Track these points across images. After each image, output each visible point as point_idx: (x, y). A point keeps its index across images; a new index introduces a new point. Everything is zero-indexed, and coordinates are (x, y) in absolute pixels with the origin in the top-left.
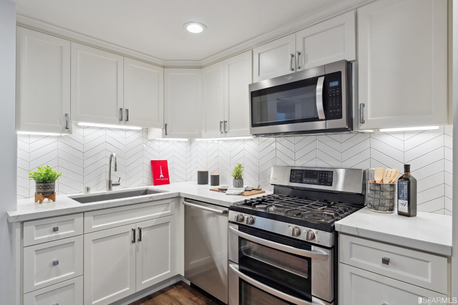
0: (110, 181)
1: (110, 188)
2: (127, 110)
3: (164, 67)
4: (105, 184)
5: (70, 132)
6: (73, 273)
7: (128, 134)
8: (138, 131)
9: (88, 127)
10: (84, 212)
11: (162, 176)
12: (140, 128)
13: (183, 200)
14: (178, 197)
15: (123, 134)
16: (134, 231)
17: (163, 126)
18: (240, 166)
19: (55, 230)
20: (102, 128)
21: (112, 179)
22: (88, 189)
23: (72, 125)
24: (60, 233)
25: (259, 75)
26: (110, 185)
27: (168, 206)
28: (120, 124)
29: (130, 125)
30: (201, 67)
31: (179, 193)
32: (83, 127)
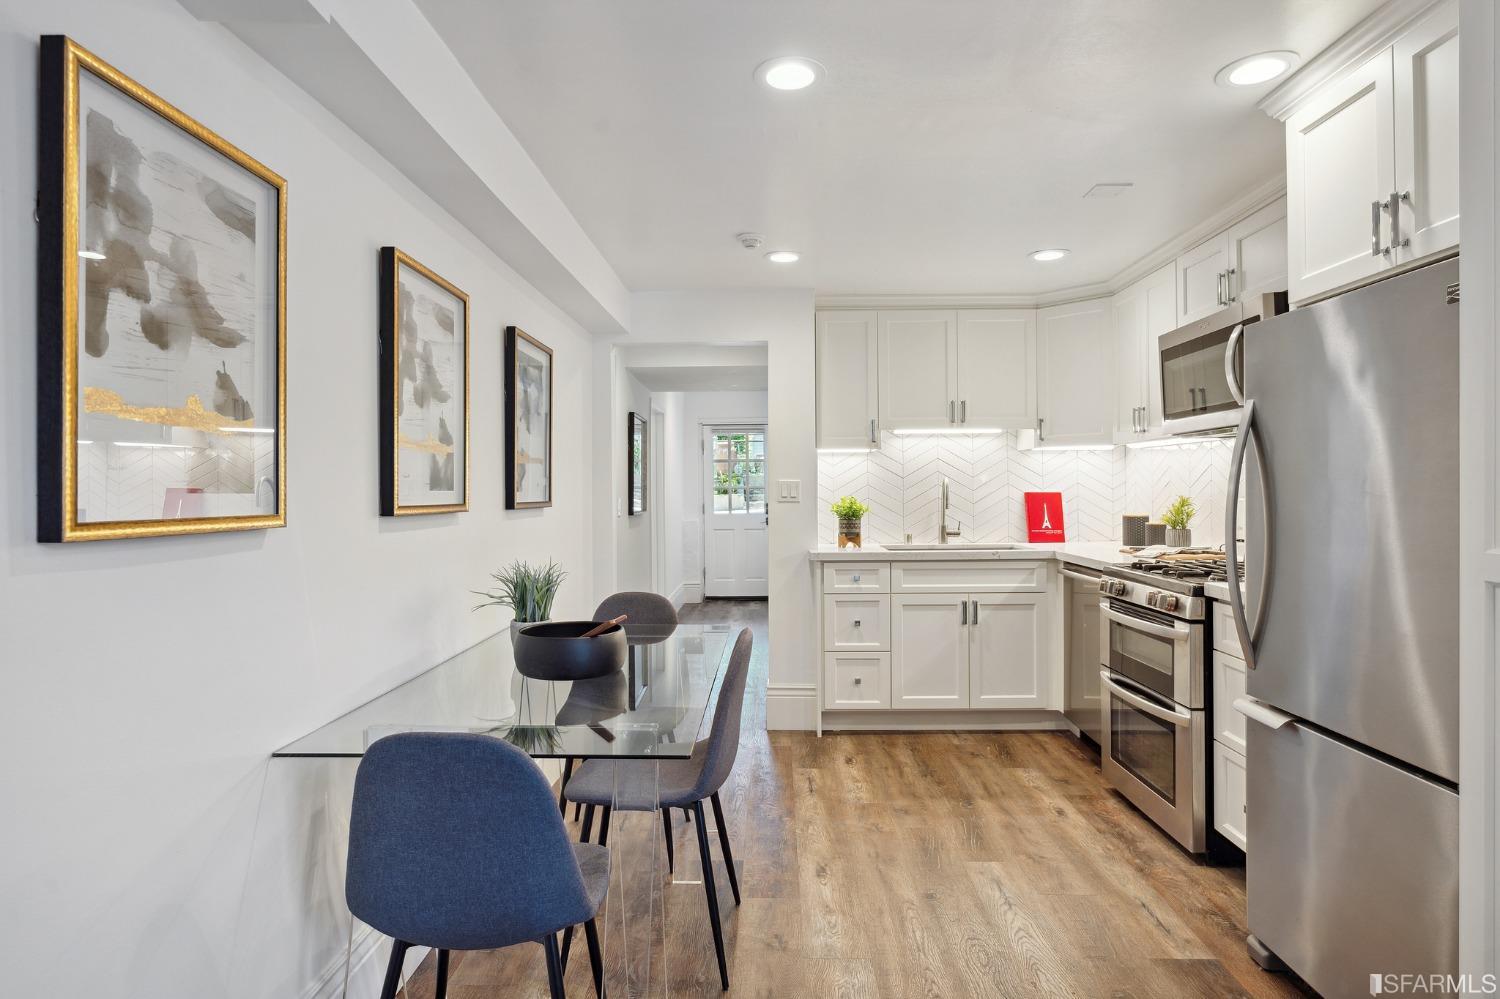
0: (943, 528)
1: (943, 539)
2: (963, 403)
3: (1037, 307)
4: (937, 532)
5: (878, 447)
6: (877, 644)
7: (979, 442)
8: (998, 436)
9: (908, 436)
10: (891, 562)
11: (1047, 524)
12: (999, 431)
13: (1062, 566)
14: (1052, 561)
15: (967, 442)
16: (965, 604)
17: (1035, 424)
18: (1184, 503)
19: (856, 580)
20: (932, 436)
21: (946, 524)
22: (909, 538)
23: (883, 434)
24: (864, 586)
25: (1186, 312)
26: (945, 534)
27: (1032, 574)
28: (952, 426)
29: (971, 426)
30: (1111, 294)
31: (1054, 552)
32: (902, 437)
